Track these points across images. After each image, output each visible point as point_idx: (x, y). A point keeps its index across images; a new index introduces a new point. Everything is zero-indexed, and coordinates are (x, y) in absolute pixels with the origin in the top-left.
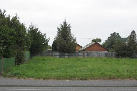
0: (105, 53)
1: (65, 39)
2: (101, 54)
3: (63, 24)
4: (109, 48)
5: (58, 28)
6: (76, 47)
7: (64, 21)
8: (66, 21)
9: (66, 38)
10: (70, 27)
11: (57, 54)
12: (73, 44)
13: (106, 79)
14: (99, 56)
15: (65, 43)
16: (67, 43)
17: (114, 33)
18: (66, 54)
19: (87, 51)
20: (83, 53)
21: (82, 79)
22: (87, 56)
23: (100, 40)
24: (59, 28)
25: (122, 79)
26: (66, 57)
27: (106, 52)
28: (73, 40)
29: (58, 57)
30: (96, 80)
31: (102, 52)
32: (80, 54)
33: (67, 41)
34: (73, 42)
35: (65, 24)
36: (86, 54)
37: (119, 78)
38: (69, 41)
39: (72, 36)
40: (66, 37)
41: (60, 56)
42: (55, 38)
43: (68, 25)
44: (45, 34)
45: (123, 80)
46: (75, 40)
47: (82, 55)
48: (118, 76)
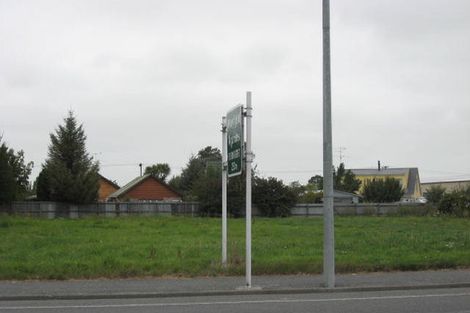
0: (173, 205)
1: (69, 166)
2: (161, 208)
3: (64, 125)
4: (184, 189)
5: (53, 137)
6: (98, 187)
7: (67, 116)
8: (73, 116)
9: (74, 164)
10: (82, 134)
11: (51, 207)
12: (90, 180)
13: (115, 277)
14: (157, 211)
15: (69, 177)
16: (74, 178)
17: (209, 149)
18: (74, 208)
19: (128, 200)
20: (117, 205)
21: (51, 278)
22: (127, 212)
23: (165, 169)
24: (56, 135)
25: (155, 275)
26: (73, 215)
27: (175, 201)
28: (90, 170)
29: (51, 216)
30: (88, 278)
31: (167, 200)
32: (109, 208)
33: (75, 173)
34: (90, 174)
35: (71, 123)
36: (123, 208)
37: (146, 273)
38: (81, 172)
39: (89, 157)
40: (72, 162)
41: (58, 213)
42: (44, 163)
43: (77, 127)
44: (21, 154)
45: (157, 278)
46: (96, 168)
47: (114, 209)
48: (147, 269)
